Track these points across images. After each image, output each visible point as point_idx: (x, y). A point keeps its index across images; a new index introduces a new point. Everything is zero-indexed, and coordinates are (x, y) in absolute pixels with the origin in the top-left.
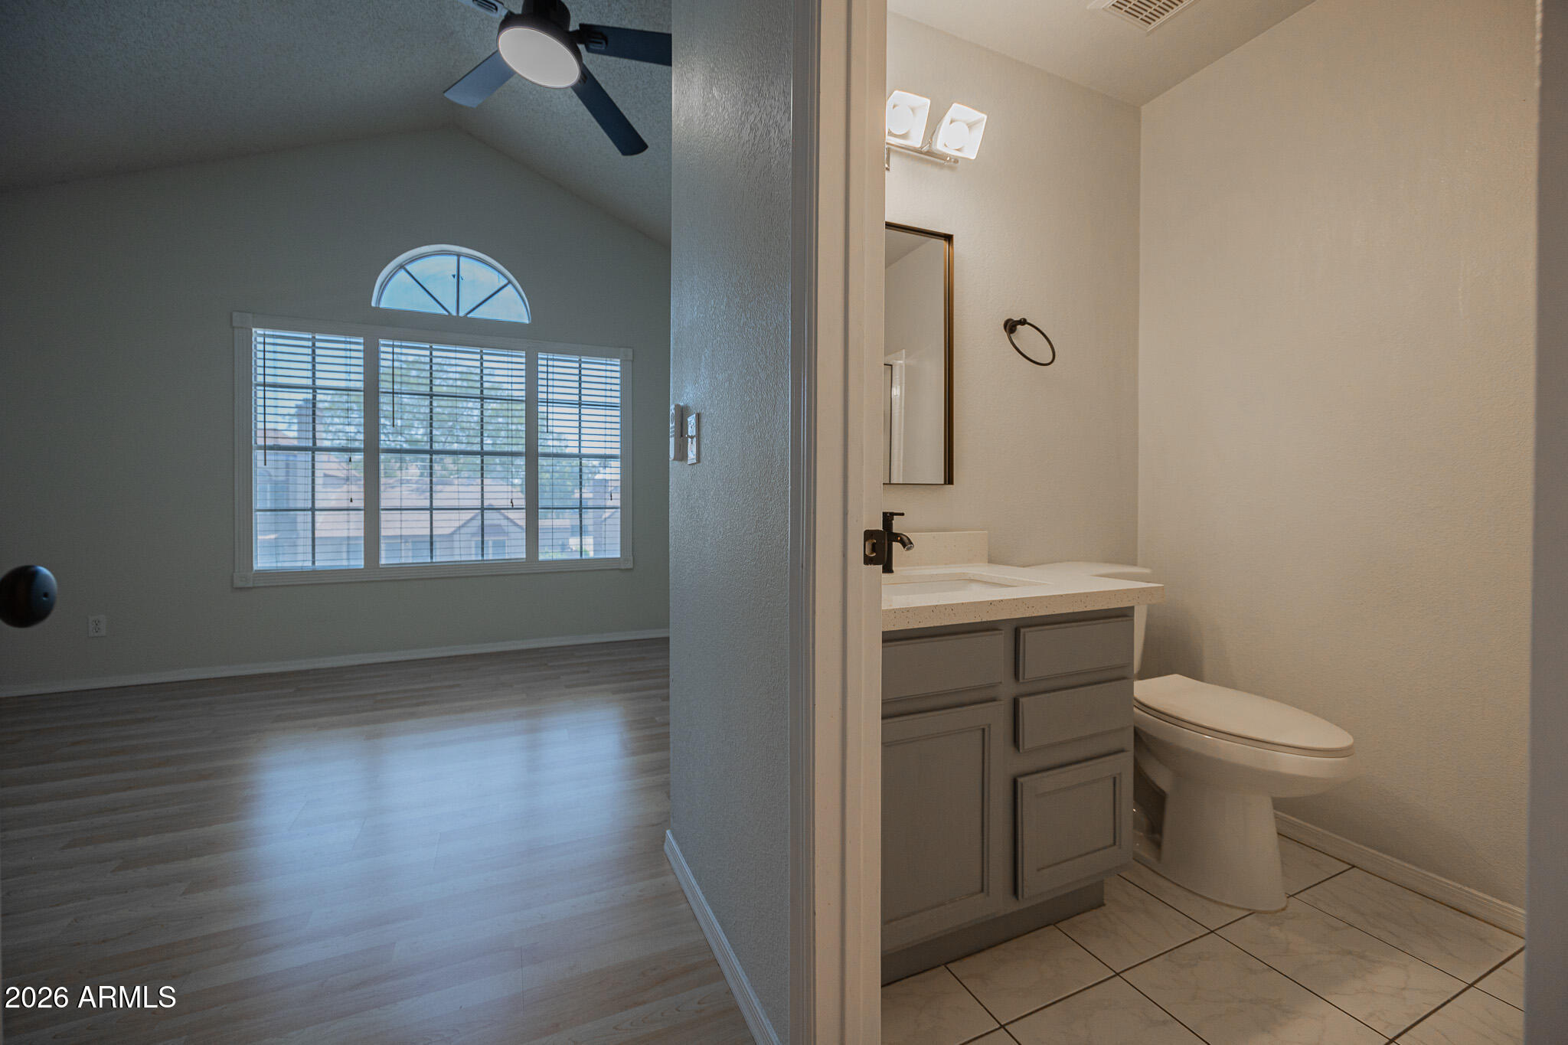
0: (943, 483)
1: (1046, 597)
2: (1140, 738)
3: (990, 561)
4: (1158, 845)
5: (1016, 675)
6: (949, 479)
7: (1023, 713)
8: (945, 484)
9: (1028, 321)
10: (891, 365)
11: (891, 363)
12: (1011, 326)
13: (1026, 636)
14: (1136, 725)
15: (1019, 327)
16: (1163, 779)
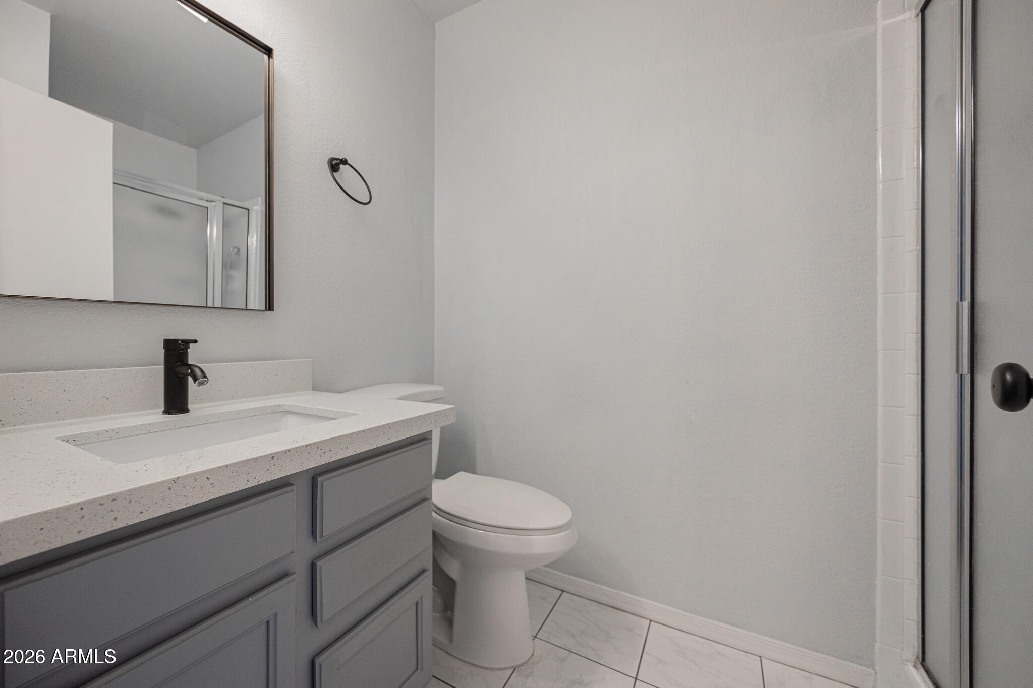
0: (264, 309)
1: (346, 436)
2: (438, 540)
3: (315, 388)
4: (450, 622)
5: (313, 533)
6: (270, 306)
7: (321, 579)
8: (266, 310)
9: (349, 162)
10: (249, 210)
11: (248, 208)
12: (335, 165)
13: (324, 485)
14: (435, 530)
15: (341, 166)
16: (453, 569)
